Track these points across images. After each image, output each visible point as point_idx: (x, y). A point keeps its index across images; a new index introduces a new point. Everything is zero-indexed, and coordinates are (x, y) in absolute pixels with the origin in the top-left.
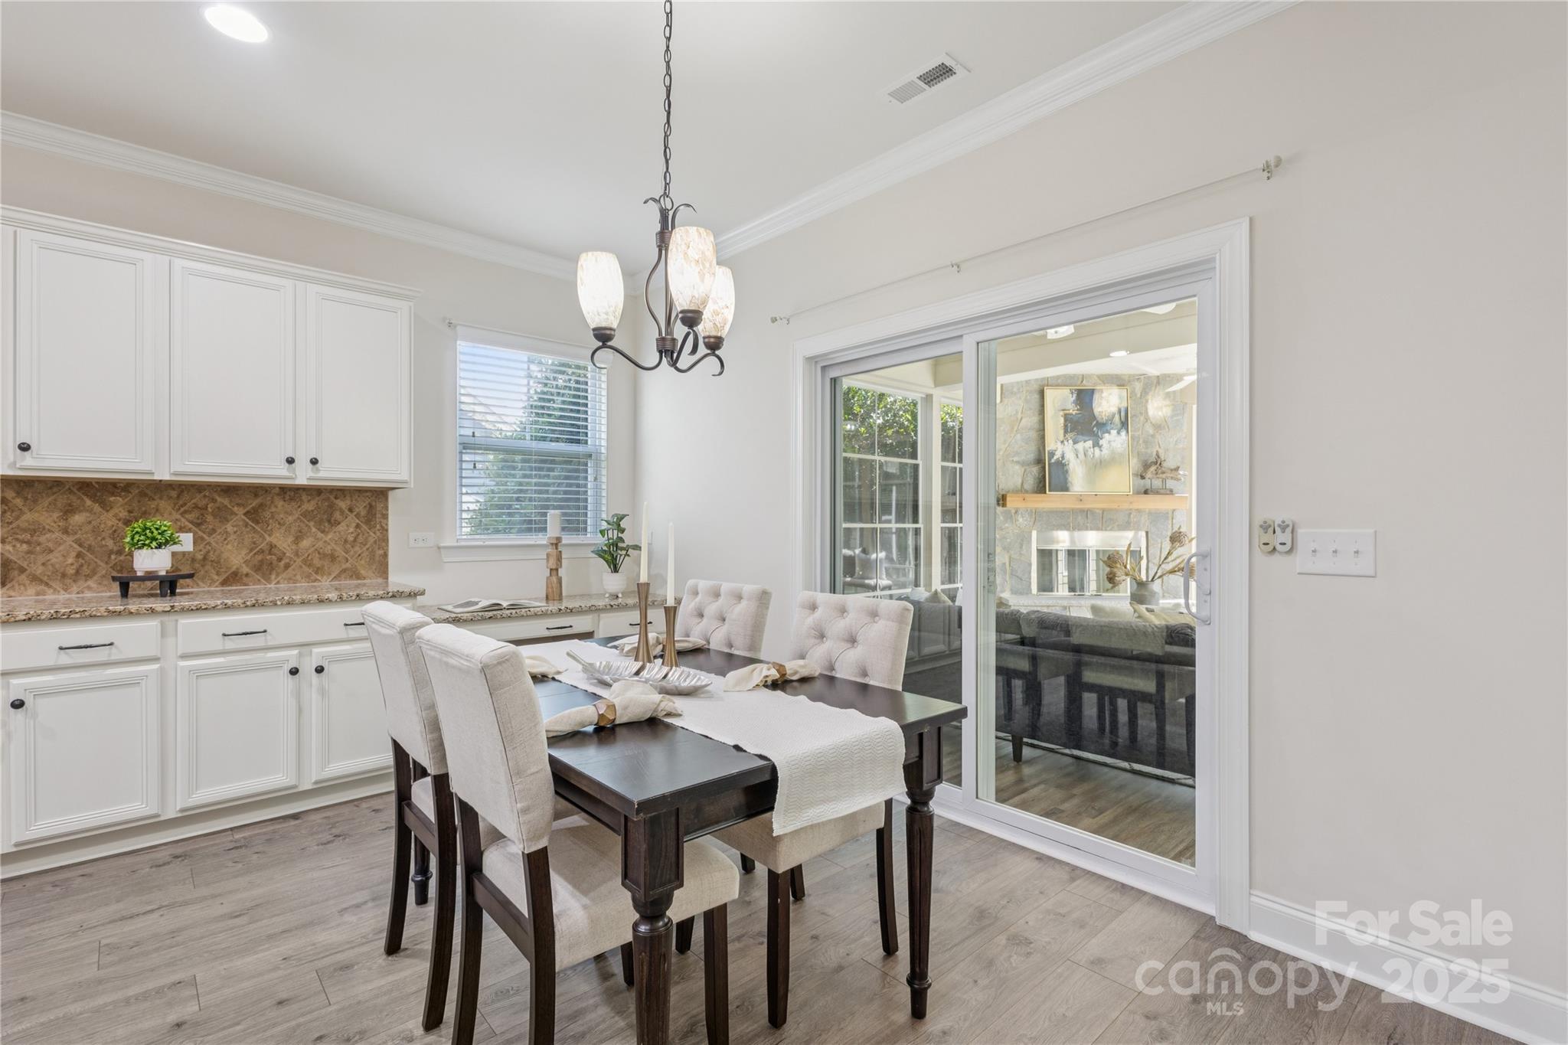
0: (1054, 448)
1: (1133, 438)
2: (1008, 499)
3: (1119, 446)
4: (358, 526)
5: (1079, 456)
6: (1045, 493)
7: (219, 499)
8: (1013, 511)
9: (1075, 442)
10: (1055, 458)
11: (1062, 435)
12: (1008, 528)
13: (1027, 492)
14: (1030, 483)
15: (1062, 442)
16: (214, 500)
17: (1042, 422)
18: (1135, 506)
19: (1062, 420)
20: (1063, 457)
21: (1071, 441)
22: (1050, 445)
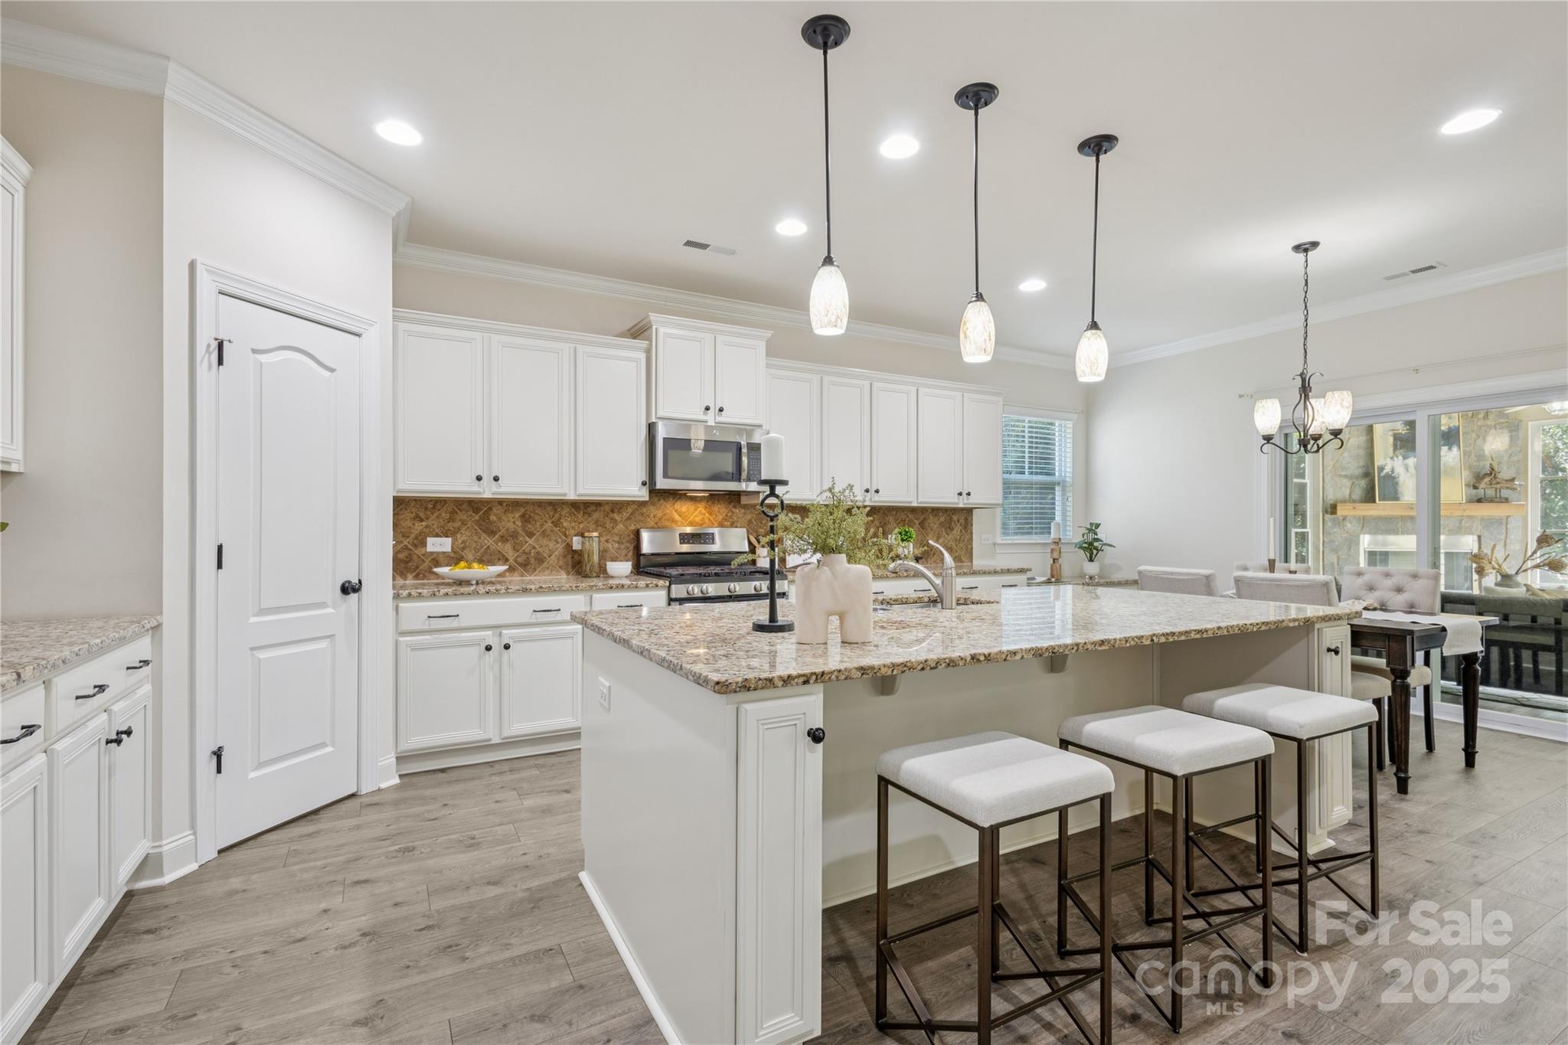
0: (1384, 463)
1: (1465, 454)
2: (1338, 508)
3: (1451, 460)
4: (961, 531)
5: (1410, 469)
6: (1374, 501)
7: (910, 516)
8: (1341, 518)
9: (1405, 458)
10: (1385, 472)
11: (1392, 452)
12: (1336, 532)
13: (1354, 502)
14: (1358, 493)
15: (1392, 458)
16: (908, 517)
17: (1371, 440)
18: (1468, 513)
19: (1391, 439)
20: (1393, 471)
21: (1400, 457)
22: (1379, 461)
